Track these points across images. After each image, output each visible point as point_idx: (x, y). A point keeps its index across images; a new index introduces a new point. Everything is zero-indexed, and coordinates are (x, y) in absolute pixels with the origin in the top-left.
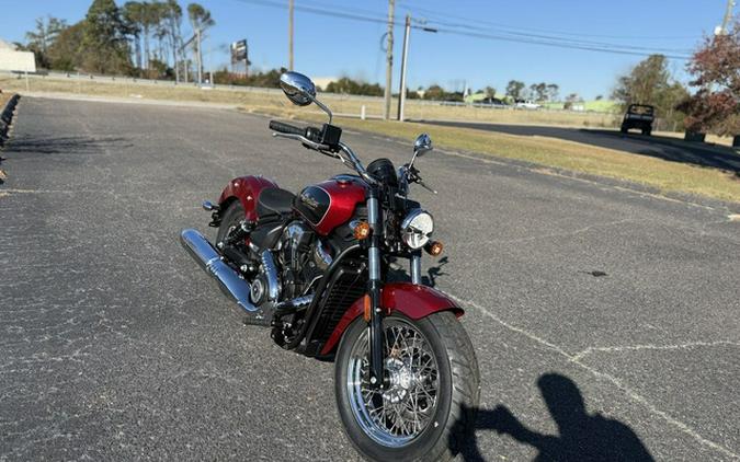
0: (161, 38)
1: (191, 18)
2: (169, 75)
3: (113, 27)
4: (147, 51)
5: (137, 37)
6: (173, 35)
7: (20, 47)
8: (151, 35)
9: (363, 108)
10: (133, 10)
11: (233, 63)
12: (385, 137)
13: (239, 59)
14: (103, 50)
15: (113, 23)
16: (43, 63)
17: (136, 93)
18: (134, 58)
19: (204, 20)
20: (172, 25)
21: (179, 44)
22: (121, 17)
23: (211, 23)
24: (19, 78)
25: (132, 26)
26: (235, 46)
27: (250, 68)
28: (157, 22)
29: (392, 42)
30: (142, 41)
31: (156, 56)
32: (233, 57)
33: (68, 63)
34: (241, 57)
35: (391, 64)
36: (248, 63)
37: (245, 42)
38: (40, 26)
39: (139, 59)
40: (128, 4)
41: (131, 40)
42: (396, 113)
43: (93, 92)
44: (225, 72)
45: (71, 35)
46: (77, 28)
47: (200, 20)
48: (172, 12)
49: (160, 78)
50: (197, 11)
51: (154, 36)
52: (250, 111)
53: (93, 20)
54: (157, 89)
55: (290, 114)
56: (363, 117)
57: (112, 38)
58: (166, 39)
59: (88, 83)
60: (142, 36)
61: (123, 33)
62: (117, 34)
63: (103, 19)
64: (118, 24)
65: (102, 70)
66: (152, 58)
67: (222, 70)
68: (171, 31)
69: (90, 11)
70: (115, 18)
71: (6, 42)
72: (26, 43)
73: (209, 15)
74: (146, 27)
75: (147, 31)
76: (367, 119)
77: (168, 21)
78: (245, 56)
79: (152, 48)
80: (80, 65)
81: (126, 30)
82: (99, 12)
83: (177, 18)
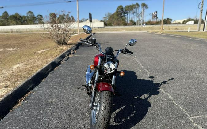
0: (133, 14)
1: (142, 7)
2: (135, 24)
3: (122, 13)
4: (130, 18)
5: (127, 15)
6: (137, 13)
7: (101, 21)
8: (131, 13)
9: (189, 28)
10: (127, 8)
11: (153, 18)
12: (190, 37)
13: (154, 17)
14: (119, 19)
15: (122, 12)
16: (105, 24)
17: (124, 30)
18: (126, 20)
19: (145, 7)
20: (136, 10)
21: (138, 15)
22: (124, 10)
23: (147, 8)
24: (99, 29)
25: (126, 12)
26: (153, 13)
27: (158, 19)
28: (133, 10)
29: (203, 5)
30: (128, 15)
31: (131, 19)
32: (153, 17)
33: (111, 24)
34: (155, 16)
35: (202, 12)
36: (157, 18)
37: (157, 12)
38: (106, 15)
39: (127, 20)
40: (126, 6)
41: (126, 16)
42: (203, 29)
43: (114, 31)
44: (150, 21)
45: (112, 17)
46: (113, 15)
47: (144, 7)
48: (137, 6)
49: (132, 25)
50: (144, 5)
51: (132, 14)
52: (150, 32)
53: (117, 12)
54: (129, 28)
55: (161, 32)
56: (189, 31)
57: (121, 16)
58: (135, 14)
59: (113, 28)
60: (128, 14)
61: (124, 14)
62: (123, 15)
63: (120, 11)
64: (123, 12)
65: (118, 24)
66: (130, 20)
67: (149, 21)
68: (136, 12)
69: (117, 10)
70: (122, 11)
71: (98, 20)
72: (103, 20)
73: (147, 5)
74: (130, 11)
75: (130, 13)
76: (190, 31)
77: (135, 9)
78: (156, 16)
79: (131, 17)
80: (113, 24)
81: (125, 13)
82: (119, 10)
83: (138, 8)
